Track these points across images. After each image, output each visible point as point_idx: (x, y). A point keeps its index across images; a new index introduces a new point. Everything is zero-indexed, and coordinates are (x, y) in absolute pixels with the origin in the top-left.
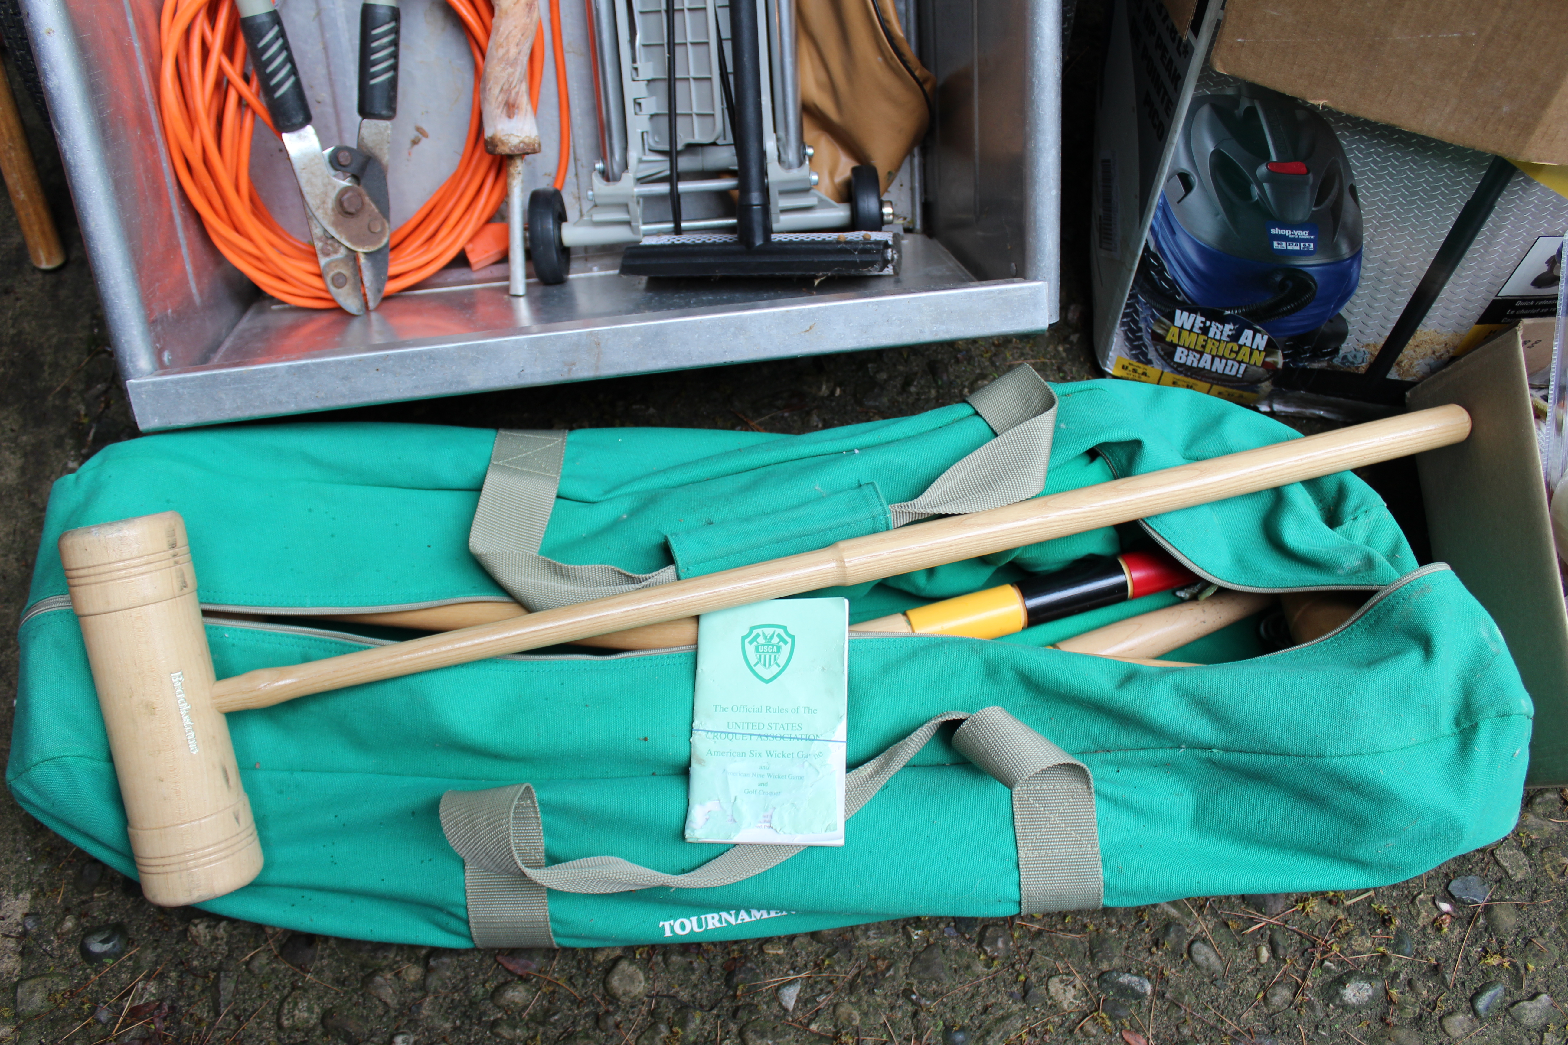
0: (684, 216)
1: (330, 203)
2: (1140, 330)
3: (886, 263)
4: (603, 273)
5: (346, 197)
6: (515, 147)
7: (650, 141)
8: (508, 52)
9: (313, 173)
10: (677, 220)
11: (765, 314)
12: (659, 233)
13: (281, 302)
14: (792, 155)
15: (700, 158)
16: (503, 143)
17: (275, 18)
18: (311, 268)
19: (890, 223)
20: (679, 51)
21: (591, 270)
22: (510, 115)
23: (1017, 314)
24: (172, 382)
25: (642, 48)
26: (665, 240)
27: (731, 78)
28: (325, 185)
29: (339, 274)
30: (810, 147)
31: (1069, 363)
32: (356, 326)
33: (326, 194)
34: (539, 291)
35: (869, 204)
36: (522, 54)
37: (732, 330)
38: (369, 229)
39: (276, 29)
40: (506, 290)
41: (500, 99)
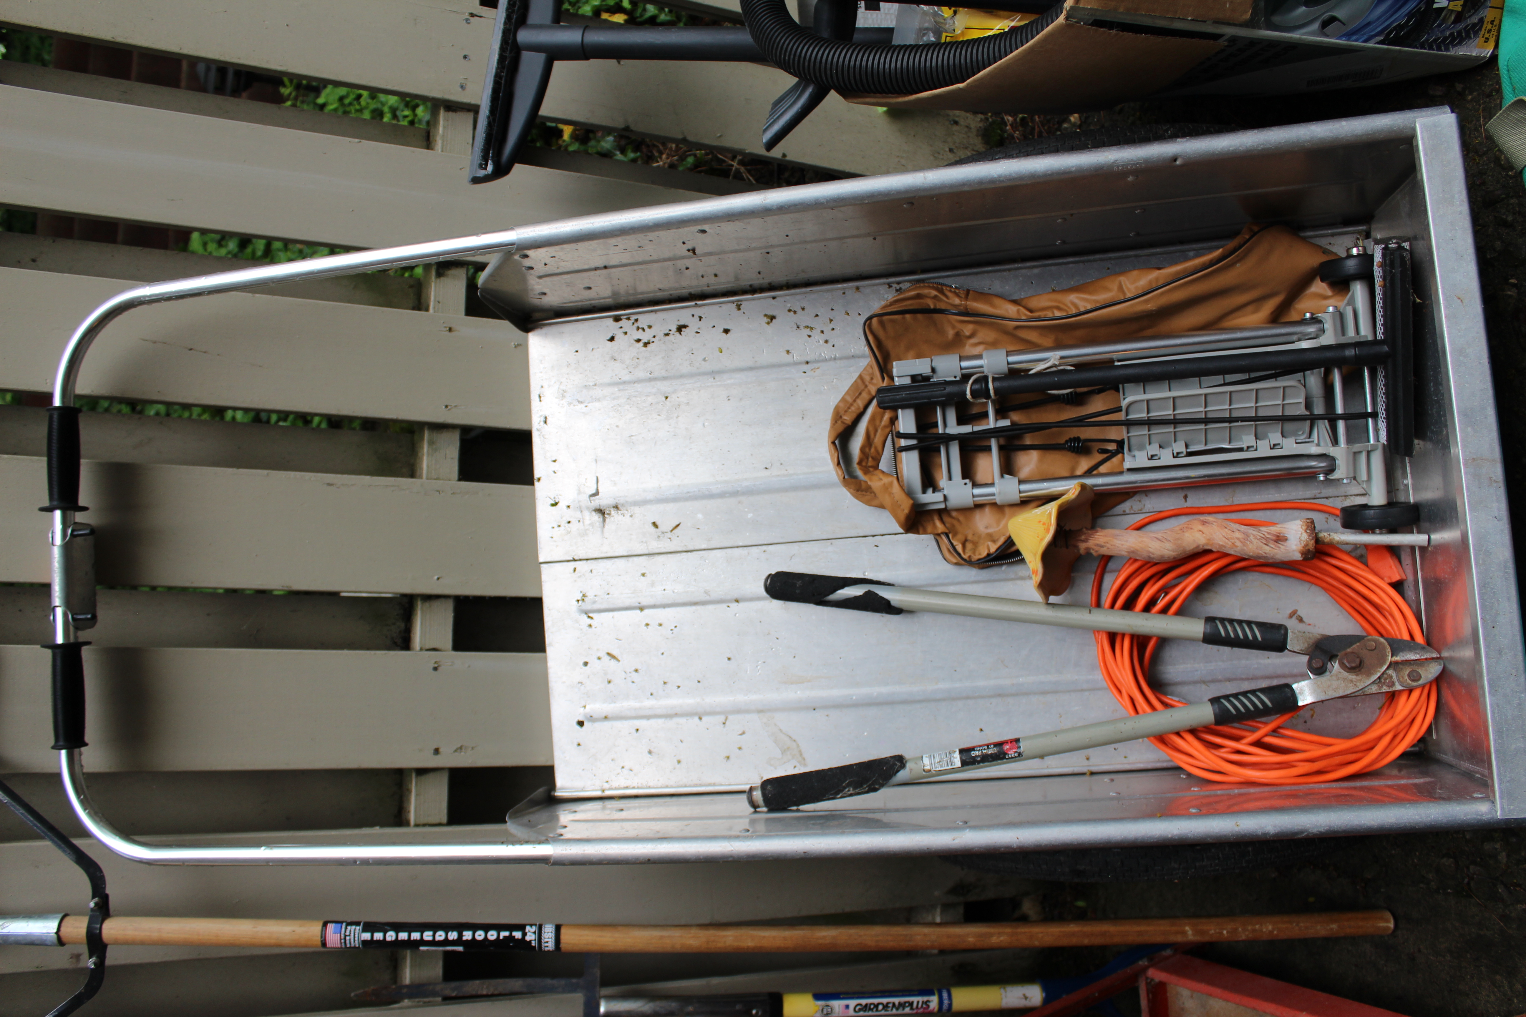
0: (1363, 411)
1: (1352, 677)
2: (1452, 34)
3: (1400, 248)
4: (1409, 475)
5: (1347, 664)
6: (1309, 536)
7: (1302, 438)
8: (1238, 539)
9: (1329, 687)
10: (1366, 415)
11: (1448, 334)
12: (1376, 430)
13: (1430, 728)
14: (1311, 329)
15: (1315, 399)
16: (1306, 545)
17: (1214, 701)
18: (1403, 698)
19: (1365, 248)
20: (1235, 414)
21: (1407, 486)
22: (1285, 539)
23: (1444, 139)
24: (1500, 784)
25: (1231, 444)
26: (1382, 425)
27: (1254, 375)
28: (1338, 679)
29: (1409, 675)
30: (1304, 315)
31: (1483, 88)
32: (1452, 667)
33: (1345, 679)
34: (1425, 525)
35: (1351, 265)
36: (1239, 529)
37: (1461, 358)
38: (1372, 650)
39: (1223, 701)
40: (1423, 549)
41: (1273, 546)
